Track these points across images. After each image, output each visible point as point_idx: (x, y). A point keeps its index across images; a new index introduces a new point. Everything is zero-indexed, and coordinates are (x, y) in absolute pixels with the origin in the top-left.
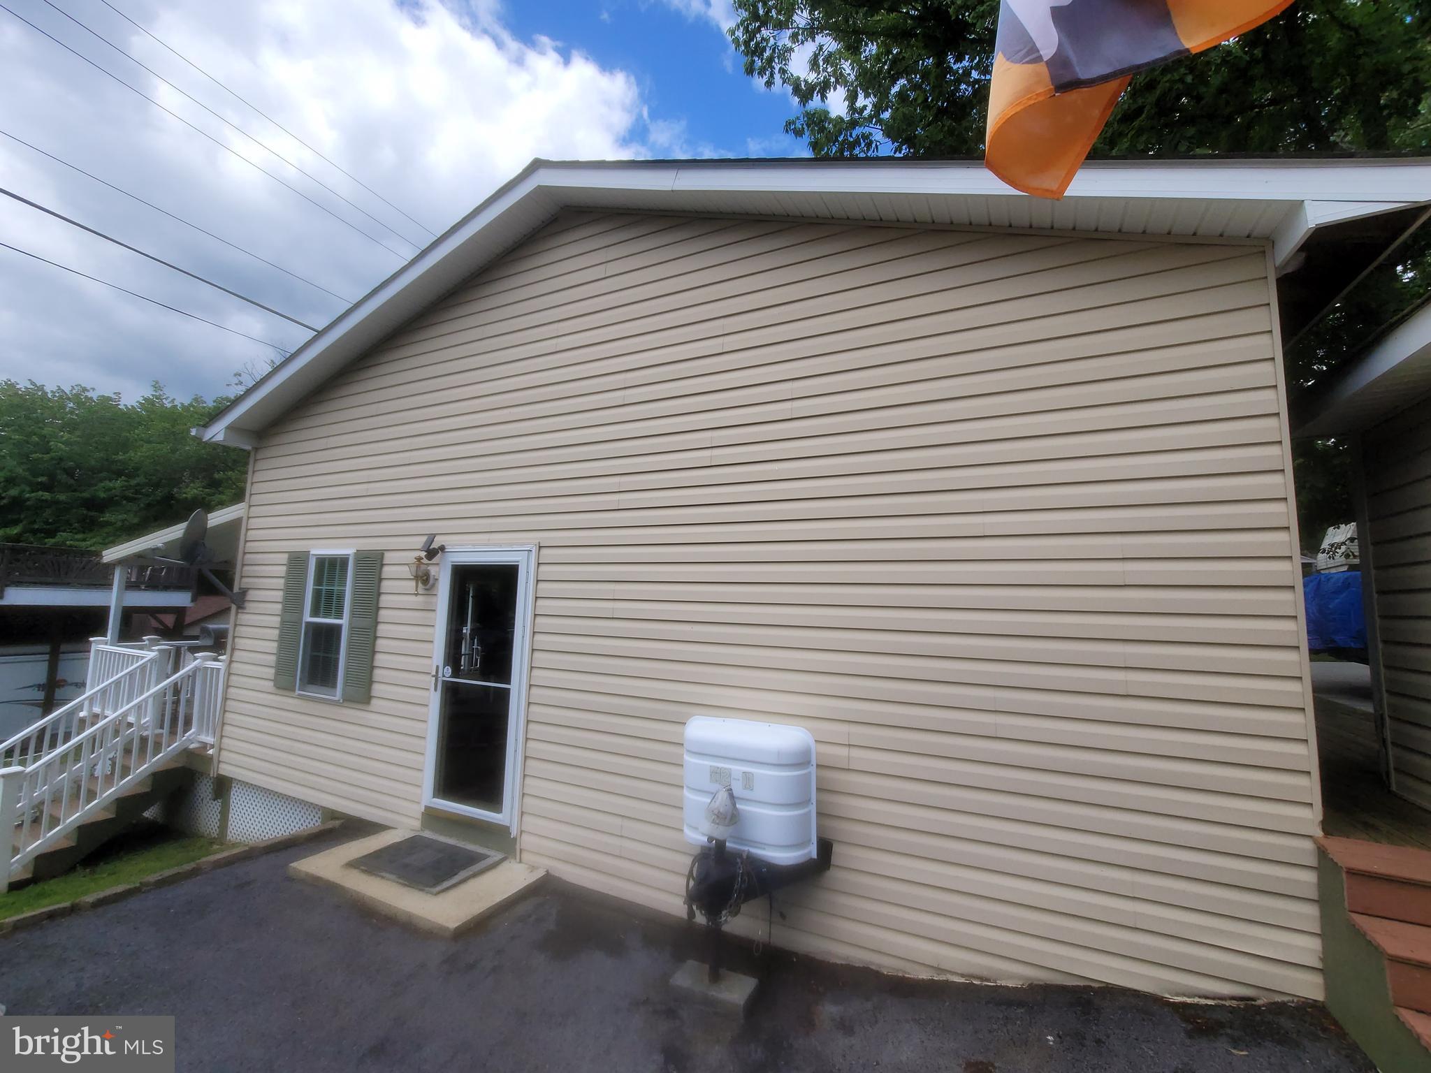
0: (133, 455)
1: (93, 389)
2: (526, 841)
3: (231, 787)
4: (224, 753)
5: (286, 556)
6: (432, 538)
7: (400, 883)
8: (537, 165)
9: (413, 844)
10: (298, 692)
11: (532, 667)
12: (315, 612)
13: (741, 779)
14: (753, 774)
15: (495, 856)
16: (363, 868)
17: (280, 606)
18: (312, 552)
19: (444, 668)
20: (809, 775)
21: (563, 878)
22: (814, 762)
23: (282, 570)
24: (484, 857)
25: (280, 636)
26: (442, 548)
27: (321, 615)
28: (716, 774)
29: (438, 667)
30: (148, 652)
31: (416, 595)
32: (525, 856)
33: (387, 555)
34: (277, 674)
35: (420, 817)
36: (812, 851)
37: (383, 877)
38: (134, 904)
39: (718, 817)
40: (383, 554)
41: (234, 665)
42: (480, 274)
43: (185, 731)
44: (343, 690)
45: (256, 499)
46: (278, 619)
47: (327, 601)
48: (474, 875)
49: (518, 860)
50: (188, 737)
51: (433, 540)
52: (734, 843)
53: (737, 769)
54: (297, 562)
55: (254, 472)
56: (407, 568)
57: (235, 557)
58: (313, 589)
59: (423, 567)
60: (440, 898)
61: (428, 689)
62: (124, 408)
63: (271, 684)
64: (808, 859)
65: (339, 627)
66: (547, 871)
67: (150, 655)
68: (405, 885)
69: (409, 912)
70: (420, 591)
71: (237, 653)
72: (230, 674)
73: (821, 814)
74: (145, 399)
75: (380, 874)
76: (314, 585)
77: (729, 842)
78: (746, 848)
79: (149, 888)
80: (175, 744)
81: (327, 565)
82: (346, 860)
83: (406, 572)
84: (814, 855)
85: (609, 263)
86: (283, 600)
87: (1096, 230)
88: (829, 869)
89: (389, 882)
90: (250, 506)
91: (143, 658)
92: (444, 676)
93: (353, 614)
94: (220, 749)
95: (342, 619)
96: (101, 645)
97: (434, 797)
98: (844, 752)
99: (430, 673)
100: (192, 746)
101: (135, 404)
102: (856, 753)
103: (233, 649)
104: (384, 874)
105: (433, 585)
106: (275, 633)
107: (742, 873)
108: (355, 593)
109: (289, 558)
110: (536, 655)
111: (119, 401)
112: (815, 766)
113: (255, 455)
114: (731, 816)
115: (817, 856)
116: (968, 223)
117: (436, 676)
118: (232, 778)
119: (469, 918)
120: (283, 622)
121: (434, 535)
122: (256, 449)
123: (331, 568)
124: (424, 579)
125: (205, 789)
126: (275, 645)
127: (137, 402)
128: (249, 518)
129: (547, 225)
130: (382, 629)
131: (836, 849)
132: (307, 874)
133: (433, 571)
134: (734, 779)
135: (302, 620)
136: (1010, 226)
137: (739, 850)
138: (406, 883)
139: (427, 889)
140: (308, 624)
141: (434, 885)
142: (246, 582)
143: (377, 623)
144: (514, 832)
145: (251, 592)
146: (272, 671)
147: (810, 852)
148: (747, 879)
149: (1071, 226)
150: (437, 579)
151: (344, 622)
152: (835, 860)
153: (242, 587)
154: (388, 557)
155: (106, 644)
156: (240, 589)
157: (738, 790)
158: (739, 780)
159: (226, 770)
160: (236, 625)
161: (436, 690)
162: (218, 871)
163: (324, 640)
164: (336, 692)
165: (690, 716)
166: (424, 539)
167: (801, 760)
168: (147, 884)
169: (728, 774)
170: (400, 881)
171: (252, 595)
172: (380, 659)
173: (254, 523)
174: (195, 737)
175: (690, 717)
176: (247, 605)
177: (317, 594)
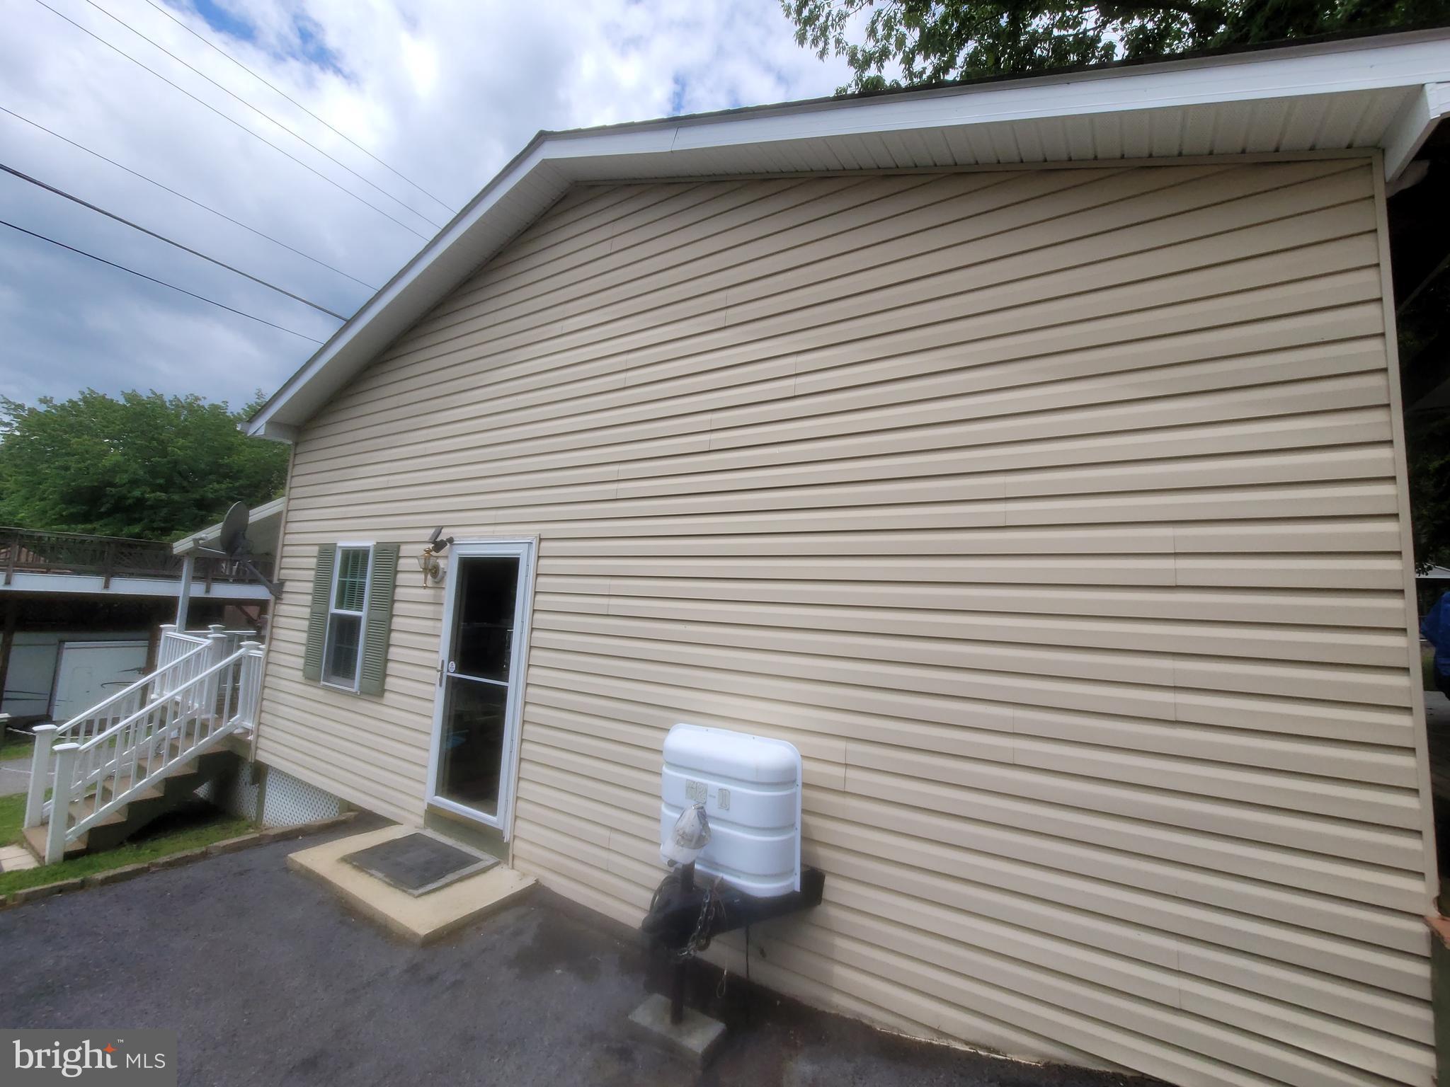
0: (236, 458)
1: (205, 398)
2: (519, 847)
3: (267, 773)
4: (261, 740)
5: (317, 548)
6: (439, 530)
7: (386, 882)
8: (543, 137)
9: (413, 841)
10: (322, 683)
11: (529, 665)
12: (340, 604)
13: (717, 797)
14: (729, 792)
15: (488, 859)
16: (355, 863)
17: (310, 597)
18: (339, 545)
19: (449, 662)
20: (793, 796)
21: (552, 889)
22: (799, 782)
23: (313, 562)
24: (476, 860)
25: (310, 627)
26: (451, 540)
27: (345, 607)
28: (692, 789)
29: (443, 661)
30: (205, 640)
31: (425, 588)
32: (517, 862)
33: (403, 547)
34: (306, 664)
35: (423, 815)
36: (794, 883)
37: (371, 875)
38: (138, 884)
39: (683, 837)
40: (399, 546)
41: (272, 654)
42: (494, 259)
43: (231, 717)
44: (361, 682)
45: (295, 493)
46: (308, 610)
47: (350, 594)
48: (461, 880)
49: (511, 867)
50: (233, 722)
51: (440, 532)
52: (704, 865)
53: (714, 784)
54: (326, 552)
55: (294, 465)
56: (416, 561)
57: (275, 548)
58: (339, 581)
59: (432, 561)
60: (421, 901)
61: (434, 684)
62: (231, 415)
63: (301, 673)
64: (791, 891)
65: (358, 619)
66: (537, 881)
67: (208, 642)
68: (390, 885)
69: (386, 915)
70: (430, 583)
71: (274, 642)
72: (268, 663)
73: (807, 839)
74: (249, 407)
75: (369, 871)
76: (340, 577)
77: (698, 863)
78: (721, 875)
79: (157, 869)
80: (221, 729)
81: (350, 557)
82: (341, 855)
83: (415, 564)
84: (797, 888)
85: (615, 239)
86: (314, 590)
87: (1151, 156)
88: (820, 903)
89: (376, 880)
90: (290, 499)
91: (198, 644)
92: (448, 671)
93: (371, 608)
94: (258, 736)
95: (362, 611)
96: (171, 632)
97: (436, 795)
98: (839, 771)
99: (436, 668)
100: (236, 731)
101: (241, 412)
102: (852, 774)
103: (271, 639)
104: (373, 872)
105: (443, 578)
106: (305, 624)
107: (709, 902)
108: (374, 585)
109: (319, 550)
110: (534, 652)
111: (227, 409)
112: (800, 784)
113: (295, 449)
114: (700, 838)
115: (801, 889)
116: (996, 162)
117: (442, 671)
118: (268, 765)
119: (443, 924)
120: (312, 613)
121: (442, 527)
122: (296, 444)
123: (355, 559)
124: (433, 572)
125: (246, 775)
126: (305, 635)
127: (243, 409)
128: (288, 511)
129: (557, 203)
130: (397, 623)
131: (829, 881)
132: (302, 866)
133: (442, 563)
134: (710, 796)
135: (328, 611)
136: (1045, 161)
137: (712, 875)
138: (391, 882)
139: (411, 891)
140: (333, 615)
141: (417, 888)
142: (285, 574)
143: (392, 616)
144: (507, 837)
145: (287, 584)
146: (302, 661)
147: (793, 884)
148: (714, 909)
149: (1118, 155)
150: (445, 572)
151: (362, 614)
152: (828, 894)
153: (281, 578)
154: (405, 550)
155: (175, 631)
156: (279, 580)
157: (712, 808)
158: (715, 797)
159: (263, 757)
160: (274, 616)
161: (441, 685)
162: (226, 855)
163: (345, 631)
164: (354, 685)
165: (674, 722)
166: (432, 531)
167: (784, 779)
168: (156, 865)
169: (703, 790)
170: (387, 880)
171: (289, 586)
172: (394, 653)
173: (293, 516)
174: (241, 722)
175: (675, 724)
176: (284, 596)
177: (342, 585)
